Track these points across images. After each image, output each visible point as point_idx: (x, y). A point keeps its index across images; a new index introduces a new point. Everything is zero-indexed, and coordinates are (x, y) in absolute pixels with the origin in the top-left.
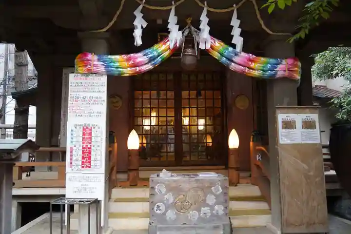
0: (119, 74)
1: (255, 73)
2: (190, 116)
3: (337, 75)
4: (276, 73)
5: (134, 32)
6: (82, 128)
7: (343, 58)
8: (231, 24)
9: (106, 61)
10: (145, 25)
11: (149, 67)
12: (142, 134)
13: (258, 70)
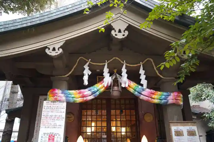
0: (73, 102)
1: (155, 101)
2: (116, 126)
3: (205, 99)
4: (168, 101)
5: (83, 77)
6: (48, 135)
7: (207, 89)
8: (140, 78)
9: (67, 94)
10: (90, 73)
11: (92, 97)
12: (86, 138)
13: (157, 99)
